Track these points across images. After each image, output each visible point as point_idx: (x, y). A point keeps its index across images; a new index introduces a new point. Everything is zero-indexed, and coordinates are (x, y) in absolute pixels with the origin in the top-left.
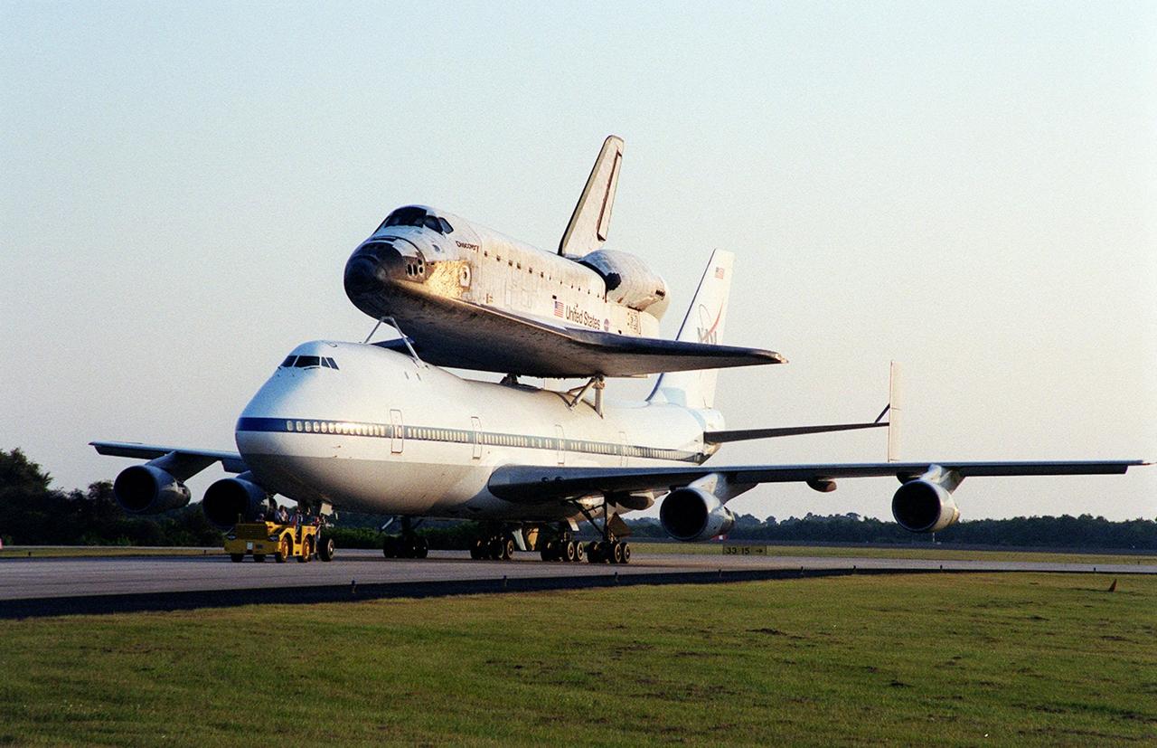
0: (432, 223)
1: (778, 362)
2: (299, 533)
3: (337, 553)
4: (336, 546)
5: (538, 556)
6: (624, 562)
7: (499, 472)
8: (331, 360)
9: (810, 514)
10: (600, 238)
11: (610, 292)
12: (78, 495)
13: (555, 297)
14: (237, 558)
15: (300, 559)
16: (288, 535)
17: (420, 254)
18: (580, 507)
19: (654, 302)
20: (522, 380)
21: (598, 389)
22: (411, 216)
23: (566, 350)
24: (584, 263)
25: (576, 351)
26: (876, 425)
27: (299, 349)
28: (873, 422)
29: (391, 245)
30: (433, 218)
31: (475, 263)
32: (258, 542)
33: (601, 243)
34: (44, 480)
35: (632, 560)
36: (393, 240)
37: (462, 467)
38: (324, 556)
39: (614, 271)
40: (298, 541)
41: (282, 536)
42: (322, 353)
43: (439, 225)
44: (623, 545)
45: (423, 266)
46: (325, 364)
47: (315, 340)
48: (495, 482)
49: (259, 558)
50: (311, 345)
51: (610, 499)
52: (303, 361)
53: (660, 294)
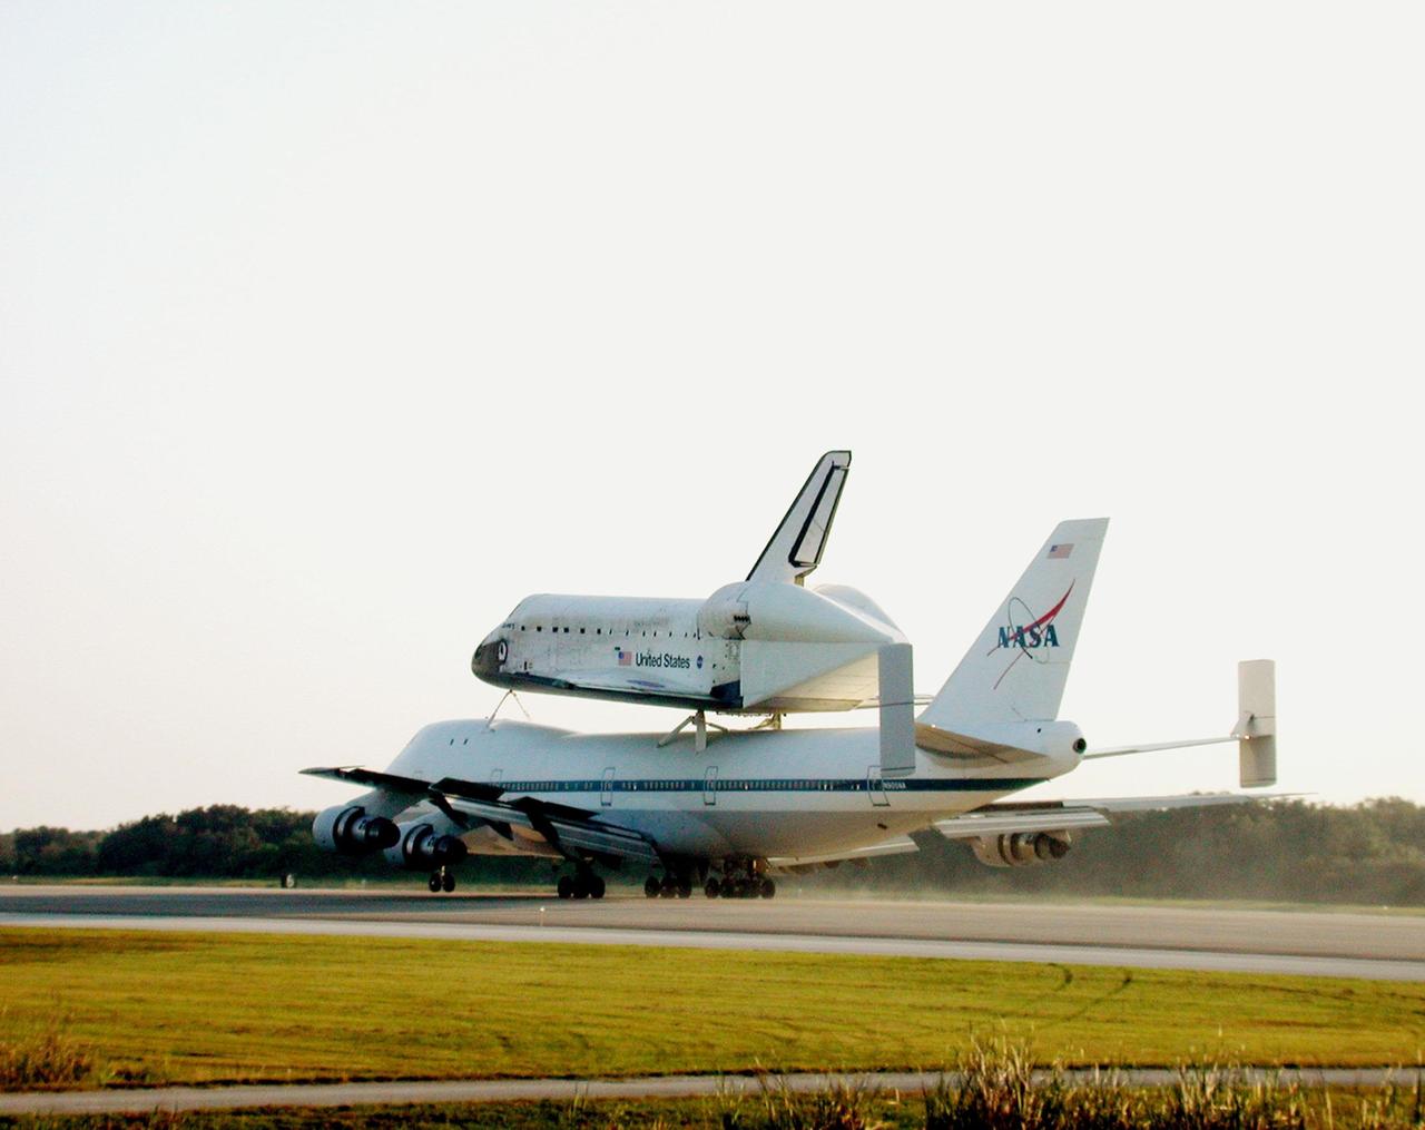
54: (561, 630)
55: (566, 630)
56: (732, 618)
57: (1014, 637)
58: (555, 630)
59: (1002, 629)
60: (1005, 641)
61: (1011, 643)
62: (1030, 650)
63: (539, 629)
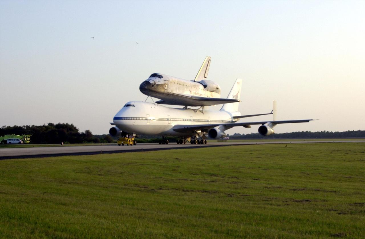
0: (159, 76)
1: (238, 102)
2: (131, 140)
3: (137, 144)
4: (137, 142)
5: (190, 143)
6: (205, 143)
7: (175, 126)
8: (133, 105)
9: (252, 133)
10: (205, 77)
11: (205, 88)
12: (83, 133)
13: (190, 90)
14: (119, 145)
15: (131, 145)
16: (129, 140)
17: (155, 83)
18: (197, 133)
19: (216, 90)
20: (189, 107)
21: (203, 108)
22: (155, 75)
23: (191, 100)
24: (200, 83)
25: (195, 101)
26: (271, 113)
27: (128, 103)
28: (270, 113)
29: (149, 81)
30: (159, 75)
31: (168, 84)
32: (124, 142)
33: (205, 78)
34: (77, 130)
35: (207, 143)
36: (149, 80)
37: (166, 126)
38: (135, 144)
39: (206, 84)
40: (131, 141)
41: (128, 140)
42: (132, 104)
43: (160, 77)
44: (206, 140)
45: (156, 85)
46: (132, 106)
47: (130, 101)
48: (174, 129)
49: (123, 145)
50: (130, 102)
51: (202, 131)
52: (128, 105)
53: (217, 88)
54: (179, 84)
55: (180, 84)
56: (216, 88)
58: (178, 84)
59: (233, 95)
61: (234, 98)
63: (174, 83)
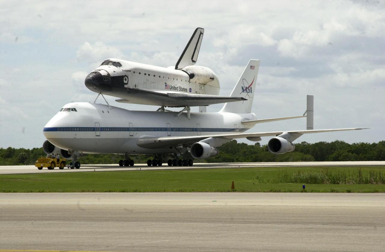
54: (147, 75)
55: (149, 75)
57: (245, 90)
58: (145, 74)
59: (242, 87)
60: (243, 91)
61: (245, 91)
62: (248, 93)
63: (140, 73)
